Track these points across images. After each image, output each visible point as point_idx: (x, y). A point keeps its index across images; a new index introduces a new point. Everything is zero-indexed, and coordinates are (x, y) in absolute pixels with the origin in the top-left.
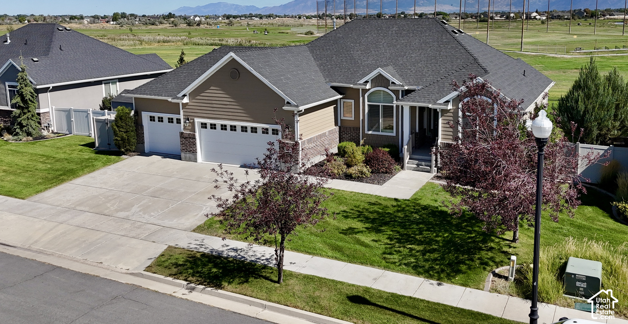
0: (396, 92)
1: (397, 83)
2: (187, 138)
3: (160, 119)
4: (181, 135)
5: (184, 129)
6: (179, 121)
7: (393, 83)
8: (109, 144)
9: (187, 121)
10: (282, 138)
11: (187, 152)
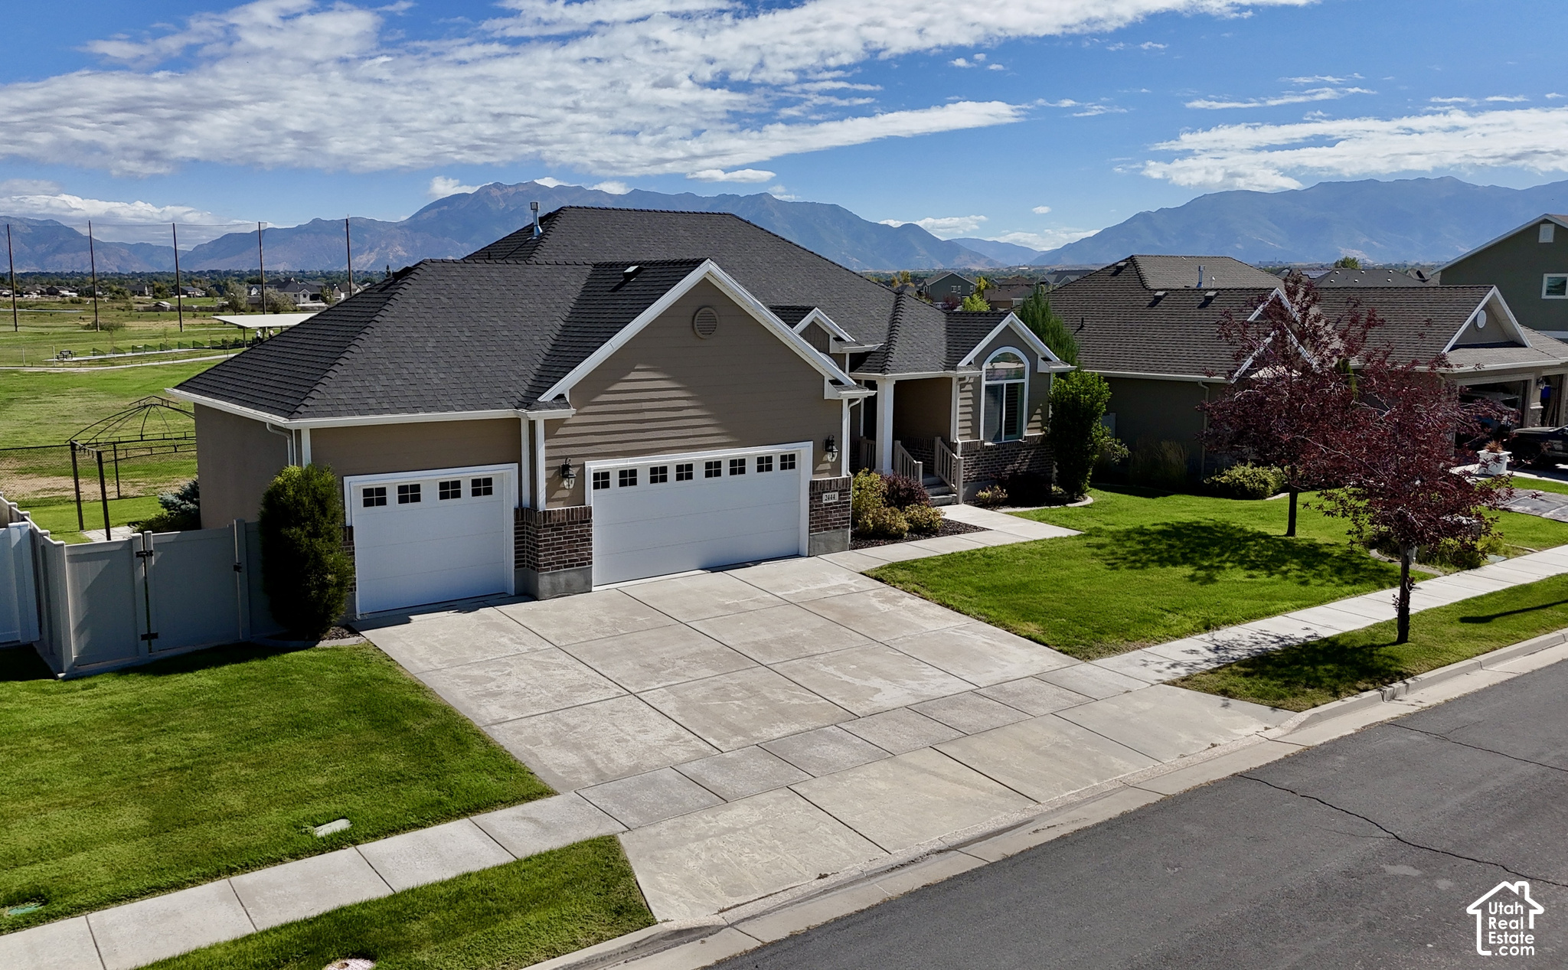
1: (847, 340)
2: (564, 524)
3: (410, 494)
4: (545, 522)
5: (548, 500)
6: (483, 487)
7: (839, 339)
8: (149, 637)
9: (564, 471)
10: (815, 472)
11: (558, 568)
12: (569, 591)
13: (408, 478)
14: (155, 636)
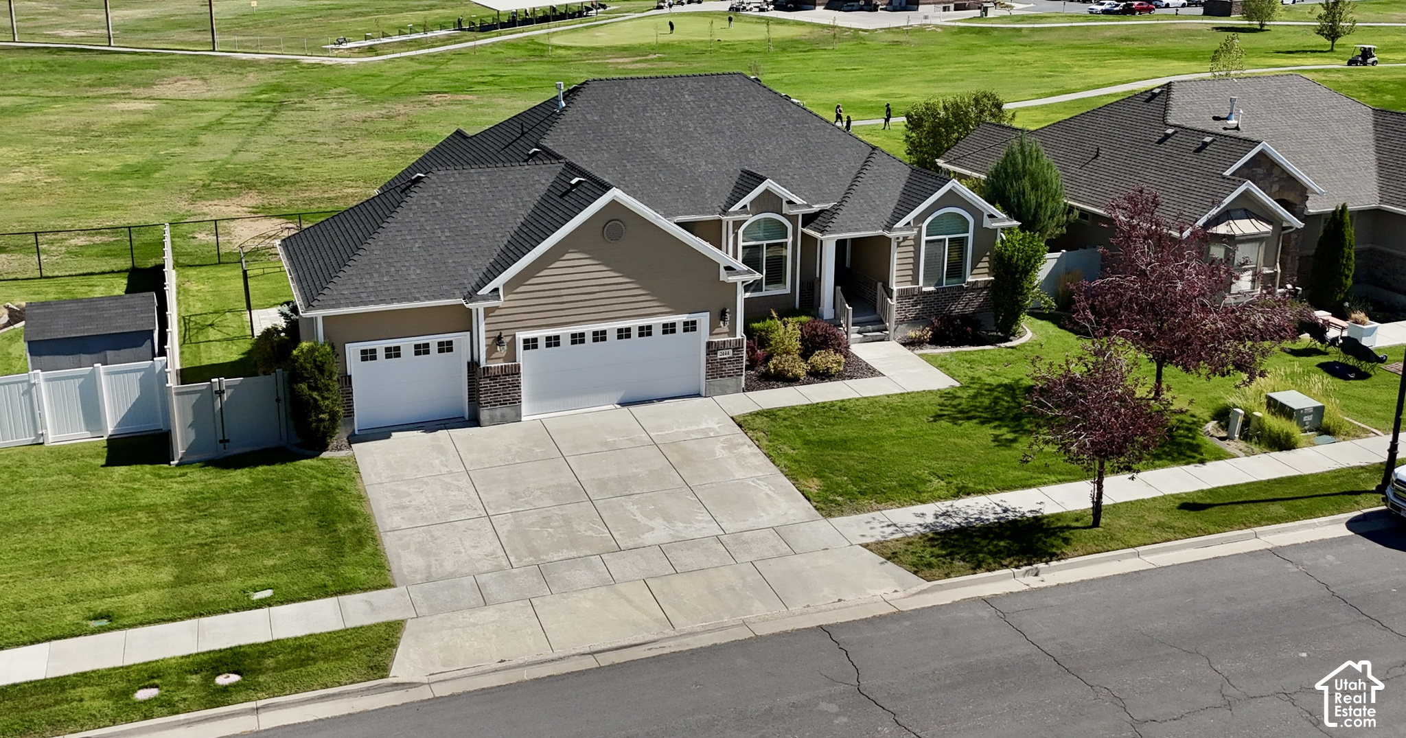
0: (793, 219)
1: (798, 203)
2: (499, 376)
3: (393, 353)
4: (484, 374)
5: (487, 359)
6: (446, 347)
7: (790, 202)
8: (224, 441)
9: (498, 341)
10: (711, 334)
11: (495, 405)
12: (503, 420)
13: (392, 343)
14: (228, 441)
